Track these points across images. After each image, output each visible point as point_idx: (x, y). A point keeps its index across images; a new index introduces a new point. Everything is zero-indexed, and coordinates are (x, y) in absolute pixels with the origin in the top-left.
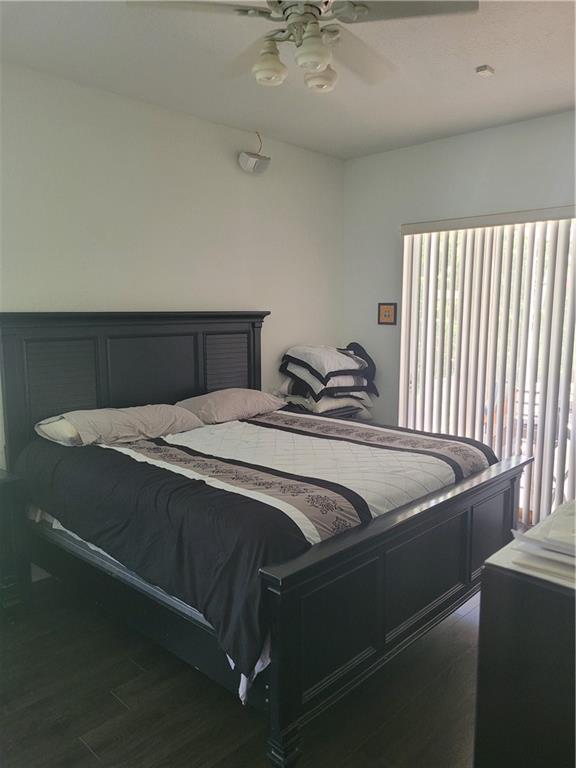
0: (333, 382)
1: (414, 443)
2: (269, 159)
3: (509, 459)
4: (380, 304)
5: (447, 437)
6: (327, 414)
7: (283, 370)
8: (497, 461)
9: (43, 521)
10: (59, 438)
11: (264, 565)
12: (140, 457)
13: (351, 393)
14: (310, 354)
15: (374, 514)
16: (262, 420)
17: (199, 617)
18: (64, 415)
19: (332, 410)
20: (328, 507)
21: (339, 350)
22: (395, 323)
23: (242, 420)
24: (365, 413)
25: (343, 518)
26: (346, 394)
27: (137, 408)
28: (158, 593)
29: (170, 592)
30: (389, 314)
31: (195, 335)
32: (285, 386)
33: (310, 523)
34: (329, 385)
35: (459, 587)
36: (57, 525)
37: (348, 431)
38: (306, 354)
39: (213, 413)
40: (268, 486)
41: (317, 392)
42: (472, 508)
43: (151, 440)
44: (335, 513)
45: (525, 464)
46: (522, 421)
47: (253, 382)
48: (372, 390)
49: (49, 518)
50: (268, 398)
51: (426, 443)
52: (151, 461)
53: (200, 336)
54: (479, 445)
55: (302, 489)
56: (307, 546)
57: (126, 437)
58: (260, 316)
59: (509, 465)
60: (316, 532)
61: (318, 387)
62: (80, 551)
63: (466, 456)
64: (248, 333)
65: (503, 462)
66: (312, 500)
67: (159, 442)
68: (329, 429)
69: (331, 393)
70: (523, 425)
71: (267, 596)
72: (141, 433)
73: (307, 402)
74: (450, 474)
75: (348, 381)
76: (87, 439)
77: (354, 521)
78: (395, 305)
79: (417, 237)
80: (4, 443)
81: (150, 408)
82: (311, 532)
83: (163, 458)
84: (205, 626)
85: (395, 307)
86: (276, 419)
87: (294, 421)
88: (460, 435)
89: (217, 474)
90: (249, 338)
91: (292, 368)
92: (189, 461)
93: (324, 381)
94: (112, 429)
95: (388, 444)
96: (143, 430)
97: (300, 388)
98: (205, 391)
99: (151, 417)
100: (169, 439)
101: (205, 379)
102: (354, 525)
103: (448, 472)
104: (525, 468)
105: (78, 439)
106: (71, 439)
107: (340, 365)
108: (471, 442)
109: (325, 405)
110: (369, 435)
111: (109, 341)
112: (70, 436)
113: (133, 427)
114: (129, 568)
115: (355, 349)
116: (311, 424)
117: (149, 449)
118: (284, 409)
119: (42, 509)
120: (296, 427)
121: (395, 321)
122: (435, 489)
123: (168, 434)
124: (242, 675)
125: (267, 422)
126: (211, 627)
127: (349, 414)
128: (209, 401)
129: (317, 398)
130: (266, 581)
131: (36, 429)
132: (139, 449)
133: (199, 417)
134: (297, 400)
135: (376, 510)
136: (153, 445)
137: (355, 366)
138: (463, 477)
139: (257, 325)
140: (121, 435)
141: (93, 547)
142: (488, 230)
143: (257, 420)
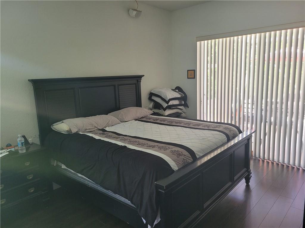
0: (171, 103)
1: (208, 127)
2: (141, 11)
3: (247, 131)
4: (188, 71)
5: (221, 123)
6: (169, 116)
7: (150, 99)
8: (242, 132)
9: (57, 165)
10: (62, 131)
11: (156, 181)
12: (97, 137)
13: (178, 107)
14: (161, 92)
15: (198, 157)
16: (144, 119)
17: (128, 202)
18: (63, 121)
19: (170, 114)
20: (179, 155)
21: (172, 90)
22: (194, 78)
23: (136, 120)
24: (183, 115)
25: (186, 159)
26: (176, 107)
27: (93, 117)
28: (110, 193)
29: (115, 193)
30: (192, 74)
31: (114, 86)
32: (151, 105)
33: (173, 161)
34: (169, 104)
35: (230, 183)
36: (63, 167)
37: (180, 122)
38: (159, 92)
39: (124, 118)
40: (153, 147)
41: (165, 107)
42: (234, 151)
43: (100, 130)
44: (182, 157)
45: (253, 133)
46: (248, 115)
47: (138, 104)
48: (186, 105)
49: (60, 164)
50: (145, 110)
51: (213, 126)
52: (102, 139)
53: (116, 86)
54: (235, 126)
55: (167, 147)
56: (173, 171)
57: (90, 129)
58: (140, 77)
59: (247, 134)
60: (176, 165)
61: (165, 105)
62: (74, 177)
63: (230, 131)
64: (136, 84)
65: (245, 132)
66: (173, 152)
67: (103, 130)
68: (172, 122)
69: (170, 107)
70: (248, 117)
71: (158, 193)
72: (95, 127)
73: (161, 111)
74: (225, 138)
75: (176, 102)
76: (74, 131)
77: (190, 160)
78: (194, 70)
79: (202, 42)
80: (39, 134)
81: (98, 117)
82: (174, 166)
83: (106, 137)
84: (131, 206)
85: (194, 71)
86: (150, 119)
87: (157, 119)
88: (226, 122)
89: (130, 143)
90: (136, 86)
91: (154, 98)
92: (118, 138)
93: (167, 102)
94: (84, 126)
95: (197, 127)
96: (96, 126)
97: (157, 106)
98: (119, 109)
99: (99, 120)
100: (107, 129)
101: (119, 104)
102: (190, 161)
103: (224, 137)
104: (253, 135)
105: (70, 131)
106: (67, 131)
107: (173, 96)
108: (231, 125)
109: (168, 112)
110: (189, 124)
111: (79, 89)
112: (67, 130)
113: (92, 125)
114: (97, 183)
115: (178, 89)
116: (164, 120)
117: (100, 134)
118: (152, 114)
119: (56, 160)
120: (158, 122)
121: (194, 77)
122: (220, 145)
123: (106, 127)
124: (149, 225)
125: (146, 120)
126: (134, 206)
127: (177, 115)
128: (122, 113)
129: (165, 110)
130: (158, 187)
131: (51, 127)
132: (96, 134)
133: (118, 119)
134: (156, 111)
135: (198, 155)
136: (101, 132)
137: (179, 96)
138: (230, 139)
139: (139, 81)
140: (88, 128)
141: (80, 175)
142: (232, 38)
143: (142, 119)
